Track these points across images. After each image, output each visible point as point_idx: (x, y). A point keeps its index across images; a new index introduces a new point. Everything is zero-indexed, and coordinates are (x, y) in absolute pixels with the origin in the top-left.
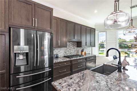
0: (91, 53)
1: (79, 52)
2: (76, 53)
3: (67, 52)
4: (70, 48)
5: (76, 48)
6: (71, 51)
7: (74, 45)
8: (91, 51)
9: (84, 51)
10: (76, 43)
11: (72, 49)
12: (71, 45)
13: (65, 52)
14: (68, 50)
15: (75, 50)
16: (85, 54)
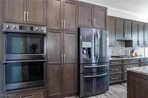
0: (143, 54)
1: (127, 52)
2: (124, 54)
3: (114, 52)
4: (117, 48)
5: (124, 48)
6: (118, 51)
7: (122, 45)
8: (143, 53)
9: (135, 52)
10: (124, 42)
11: (120, 49)
12: (118, 44)
13: (113, 52)
14: (116, 50)
15: (123, 50)
16: (136, 55)
